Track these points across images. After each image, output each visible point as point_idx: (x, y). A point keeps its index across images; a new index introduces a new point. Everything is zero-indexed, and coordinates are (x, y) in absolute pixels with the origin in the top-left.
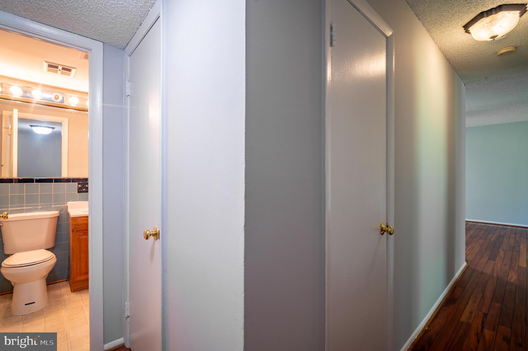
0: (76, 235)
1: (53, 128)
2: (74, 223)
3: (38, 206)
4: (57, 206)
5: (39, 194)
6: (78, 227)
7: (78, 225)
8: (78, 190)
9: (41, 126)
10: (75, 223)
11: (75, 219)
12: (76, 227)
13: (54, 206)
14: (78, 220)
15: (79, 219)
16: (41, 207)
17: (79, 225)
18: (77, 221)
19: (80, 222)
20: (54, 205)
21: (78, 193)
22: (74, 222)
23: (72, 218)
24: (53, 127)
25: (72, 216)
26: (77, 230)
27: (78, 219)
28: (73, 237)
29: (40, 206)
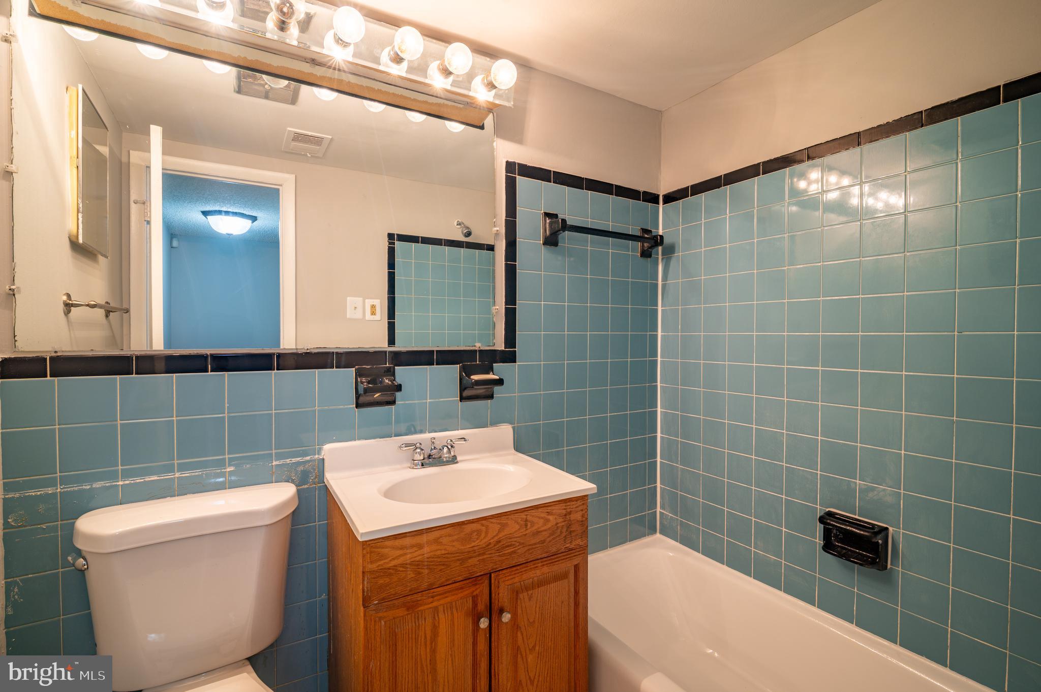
0: (380, 619)
1: (254, 219)
2: (371, 567)
3: (221, 464)
4: (288, 461)
5: (226, 415)
6: (387, 580)
7: (385, 572)
8: (358, 396)
9: (227, 213)
10: (373, 567)
11: (374, 546)
12: (381, 581)
13: (278, 463)
14: (386, 551)
15: (388, 543)
16: (232, 469)
17: (391, 574)
18: (382, 557)
19: (394, 559)
20: (279, 457)
21: (356, 410)
22: (372, 562)
23: (365, 543)
24: (254, 214)
25: (362, 534)
26: (383, 599)
27: (386, 547)
28: (366, 628)
29: (230, 465)
